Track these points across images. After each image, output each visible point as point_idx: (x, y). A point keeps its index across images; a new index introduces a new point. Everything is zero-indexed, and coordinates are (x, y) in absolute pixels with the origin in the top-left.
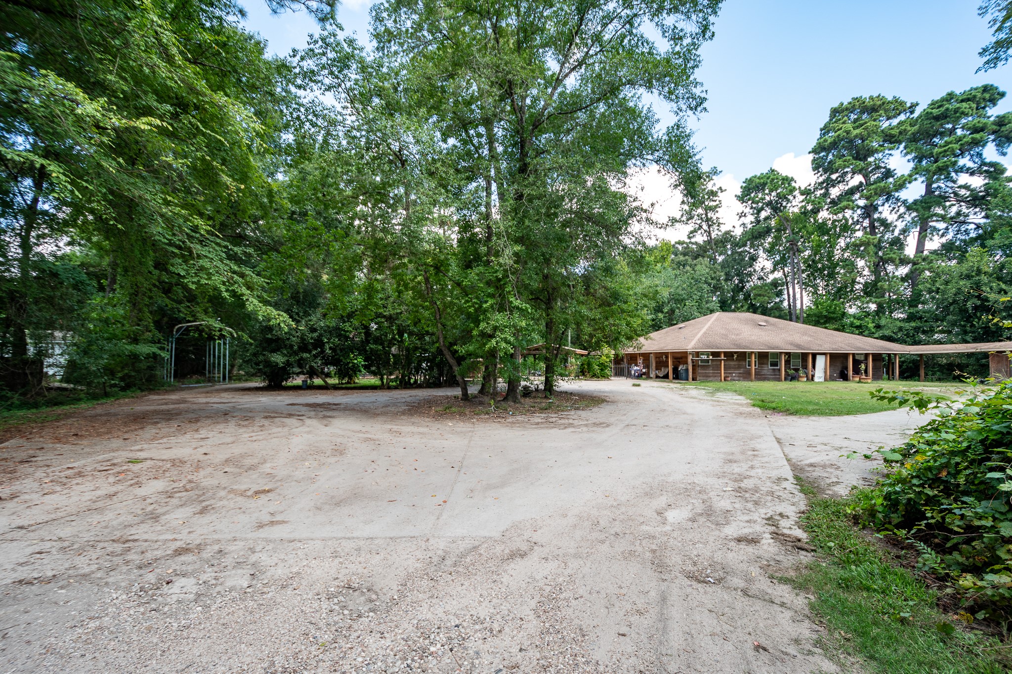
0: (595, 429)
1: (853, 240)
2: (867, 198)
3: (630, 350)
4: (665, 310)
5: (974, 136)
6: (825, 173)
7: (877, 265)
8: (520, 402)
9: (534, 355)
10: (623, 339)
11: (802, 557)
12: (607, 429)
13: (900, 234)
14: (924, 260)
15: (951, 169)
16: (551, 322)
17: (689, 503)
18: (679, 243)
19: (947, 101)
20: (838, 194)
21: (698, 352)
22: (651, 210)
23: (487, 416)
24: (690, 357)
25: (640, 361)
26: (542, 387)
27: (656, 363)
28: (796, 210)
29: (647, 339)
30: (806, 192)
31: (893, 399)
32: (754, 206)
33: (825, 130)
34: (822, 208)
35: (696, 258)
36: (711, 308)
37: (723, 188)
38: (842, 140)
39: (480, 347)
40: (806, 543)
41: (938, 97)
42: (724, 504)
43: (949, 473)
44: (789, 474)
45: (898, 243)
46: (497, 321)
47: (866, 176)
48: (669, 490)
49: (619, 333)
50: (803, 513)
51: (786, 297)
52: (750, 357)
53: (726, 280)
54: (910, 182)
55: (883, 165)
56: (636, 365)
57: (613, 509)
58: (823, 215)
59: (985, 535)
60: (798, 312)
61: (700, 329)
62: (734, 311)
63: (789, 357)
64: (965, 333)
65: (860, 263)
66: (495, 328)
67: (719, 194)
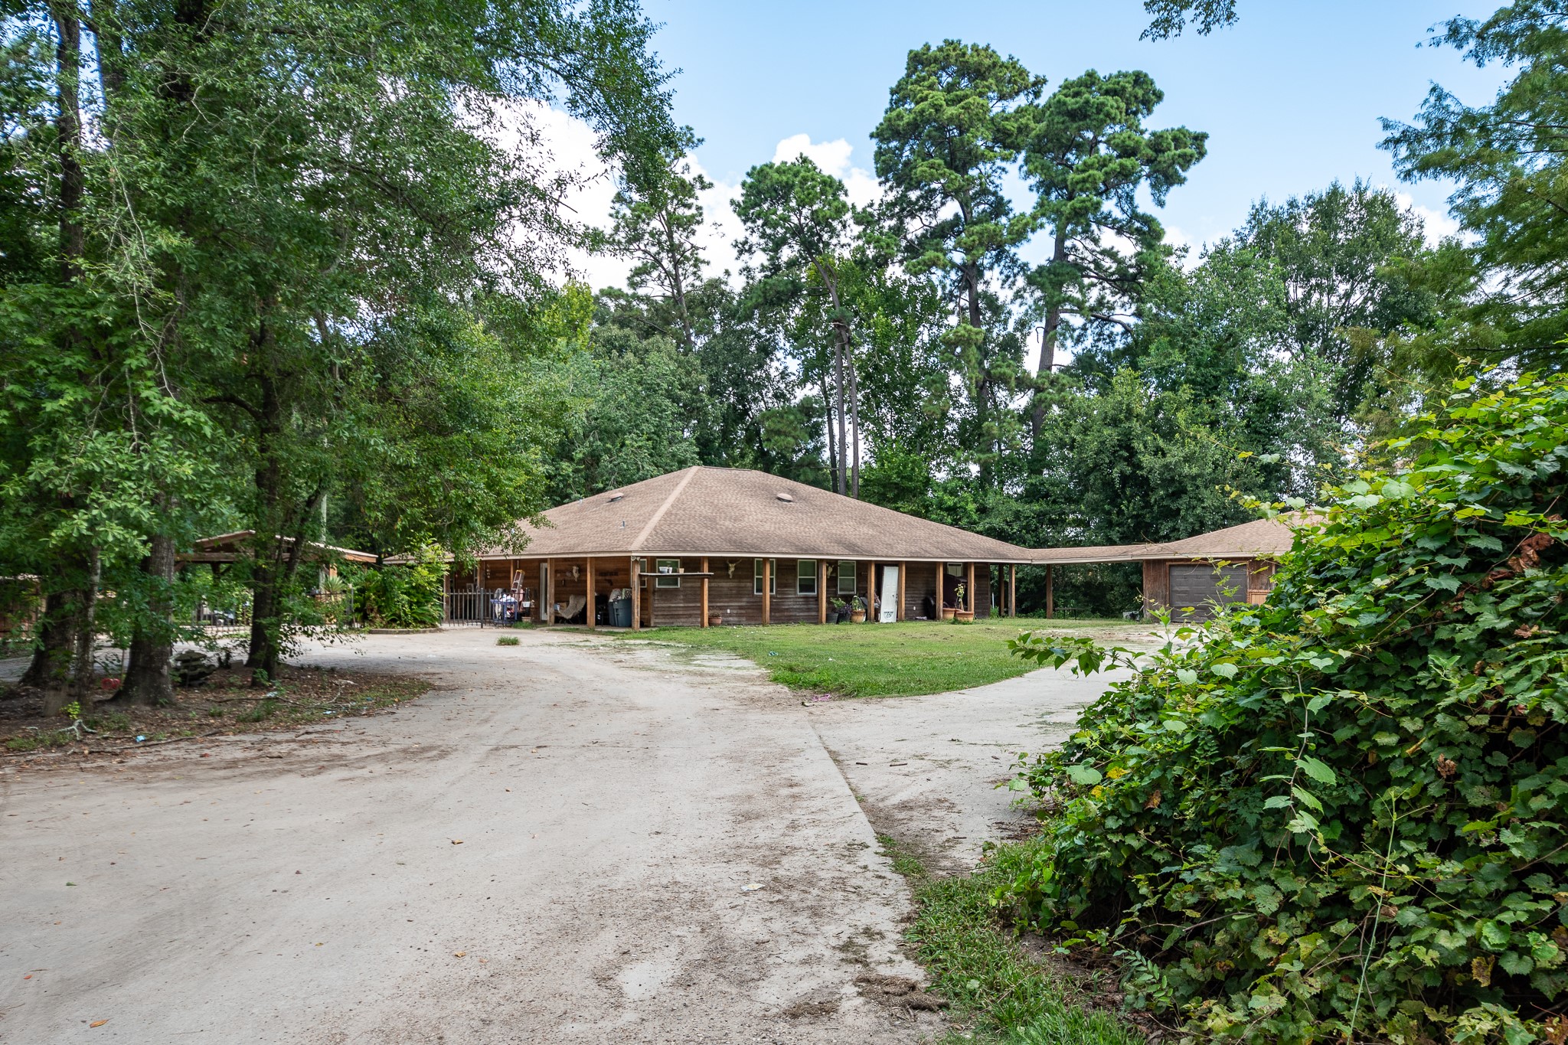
0: (407, 765)
1: (944, 331)
2: (968, 251)
3: (495, 553)
4: (578, 455)
5: (1124, 161)
6: (899, 185)
7: (981, 388)
8: (172, 704)
9: (215, 566)
10: (478, 525)
11: (924, 1027)
12: (442, 763)
13: (1016, 329)
14: (1052, 383)
15: (1090, 216)
16: (274, 470)
17: (670, 938)
18: (610, 293)
19: (1086, 86)
20: (919, 233)
21: (653, 559)
22: (556, 194)
23: (55, 754)
24: (636, 571)
25: (517, 580)
26: (241, 655)
27: (557, 585)
28: (847, 254)
29: (536, 524)
30: (864, 219)
31: (1048, 653)
32: (768, 231)
33: (900, 94)
34: (892, 256)
35: (647, 334)
36: (681, 455)
37: (707, 180)
38: (928, 122)
39: (32, 537)
40: (927, 990)
41: (1073, 77)
42: (747, 927)
43: (1163, 799)
44: (866, 832)
45: (1013, 347)
46: (95, 455)
47: (964, 205)
48: (619, 911)
49: (469, 506)
50: (909, 919)
51: (826, 439)
52: (761, 572)
53: (711, 393)
54: (1033, 231)
55: (991, 188)
56: (507, 591)
57: (480, 991)
58: (895, 271)
59: (1235, 917)
60: (849, 473)
61: (658, 504)
62: (725, 465)
63: (835, 570)
64: (1110, 525)
65: (955, 380)
66: (88, 479)
67: (698, 192)
